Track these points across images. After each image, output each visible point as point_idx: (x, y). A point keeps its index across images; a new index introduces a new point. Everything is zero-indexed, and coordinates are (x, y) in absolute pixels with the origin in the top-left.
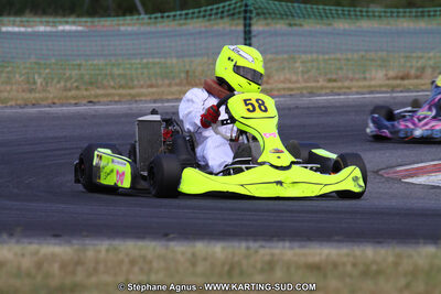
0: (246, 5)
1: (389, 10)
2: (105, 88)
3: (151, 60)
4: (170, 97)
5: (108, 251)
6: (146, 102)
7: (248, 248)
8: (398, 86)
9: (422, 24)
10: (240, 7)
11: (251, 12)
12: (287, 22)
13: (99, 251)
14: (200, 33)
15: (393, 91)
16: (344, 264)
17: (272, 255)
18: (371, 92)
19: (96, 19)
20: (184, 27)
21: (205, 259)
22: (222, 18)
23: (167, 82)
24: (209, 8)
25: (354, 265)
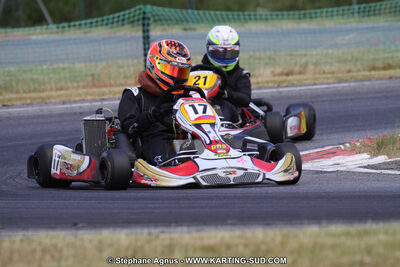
0: (144, 13)
1: (275, 13)
2: (18, 92)
3: (61, 66)
4: (77, 98)
5: (22, 241)
6: (55, 104)
7: (150, 234)
8: (284, 81)
9: (304, 25)
10: (139, 14)
11: (149, 19)
12: (182, 26)
13: (14, 242)
14: (104, 39)
15: (279, 86)
16: (237, 246)
17: (171, 239)
19: (9, 30)
20: (89, 35)
21: (110, 245)
22: (123, 25)
23: (75, 84)
24: (111, 16)
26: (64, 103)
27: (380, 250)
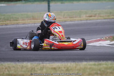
2: (10, 21)
7: (37, 64)
16: (62, 67)
18: (81, 21)
25: (65, 68)
26: (23, 24)
27: (103, 69)
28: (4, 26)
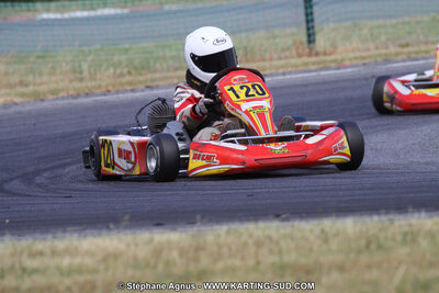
28: (142, 91)
